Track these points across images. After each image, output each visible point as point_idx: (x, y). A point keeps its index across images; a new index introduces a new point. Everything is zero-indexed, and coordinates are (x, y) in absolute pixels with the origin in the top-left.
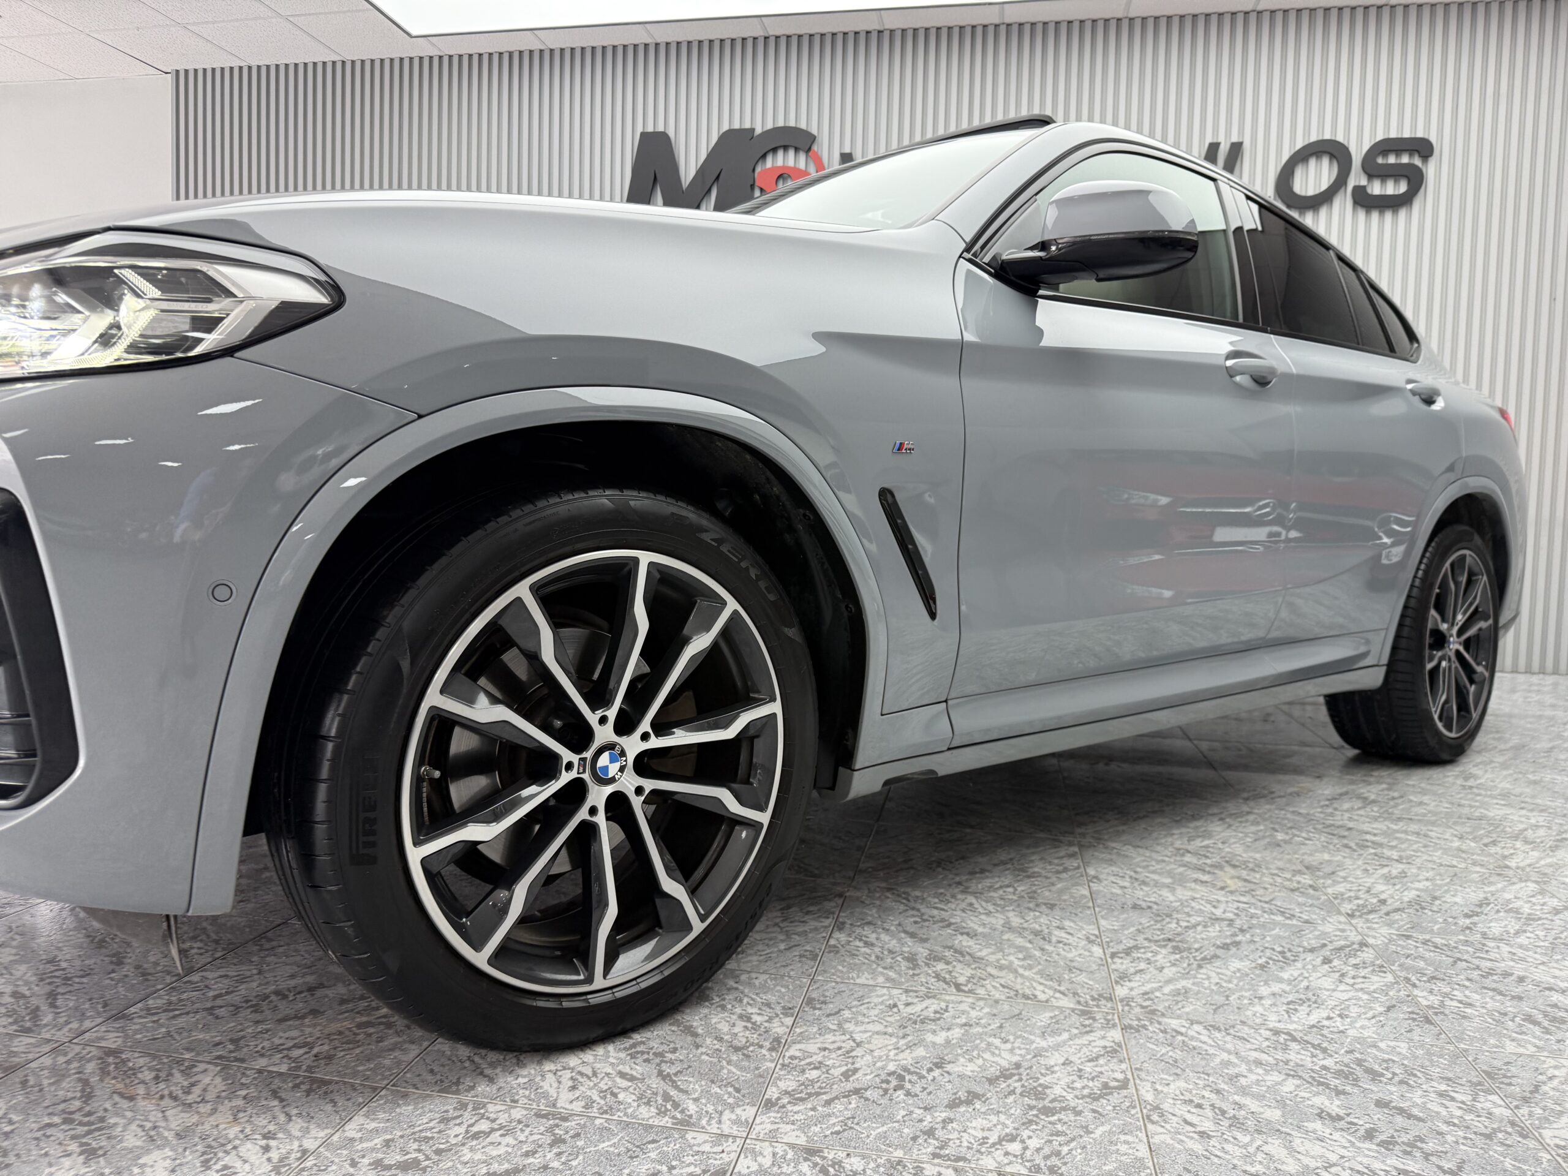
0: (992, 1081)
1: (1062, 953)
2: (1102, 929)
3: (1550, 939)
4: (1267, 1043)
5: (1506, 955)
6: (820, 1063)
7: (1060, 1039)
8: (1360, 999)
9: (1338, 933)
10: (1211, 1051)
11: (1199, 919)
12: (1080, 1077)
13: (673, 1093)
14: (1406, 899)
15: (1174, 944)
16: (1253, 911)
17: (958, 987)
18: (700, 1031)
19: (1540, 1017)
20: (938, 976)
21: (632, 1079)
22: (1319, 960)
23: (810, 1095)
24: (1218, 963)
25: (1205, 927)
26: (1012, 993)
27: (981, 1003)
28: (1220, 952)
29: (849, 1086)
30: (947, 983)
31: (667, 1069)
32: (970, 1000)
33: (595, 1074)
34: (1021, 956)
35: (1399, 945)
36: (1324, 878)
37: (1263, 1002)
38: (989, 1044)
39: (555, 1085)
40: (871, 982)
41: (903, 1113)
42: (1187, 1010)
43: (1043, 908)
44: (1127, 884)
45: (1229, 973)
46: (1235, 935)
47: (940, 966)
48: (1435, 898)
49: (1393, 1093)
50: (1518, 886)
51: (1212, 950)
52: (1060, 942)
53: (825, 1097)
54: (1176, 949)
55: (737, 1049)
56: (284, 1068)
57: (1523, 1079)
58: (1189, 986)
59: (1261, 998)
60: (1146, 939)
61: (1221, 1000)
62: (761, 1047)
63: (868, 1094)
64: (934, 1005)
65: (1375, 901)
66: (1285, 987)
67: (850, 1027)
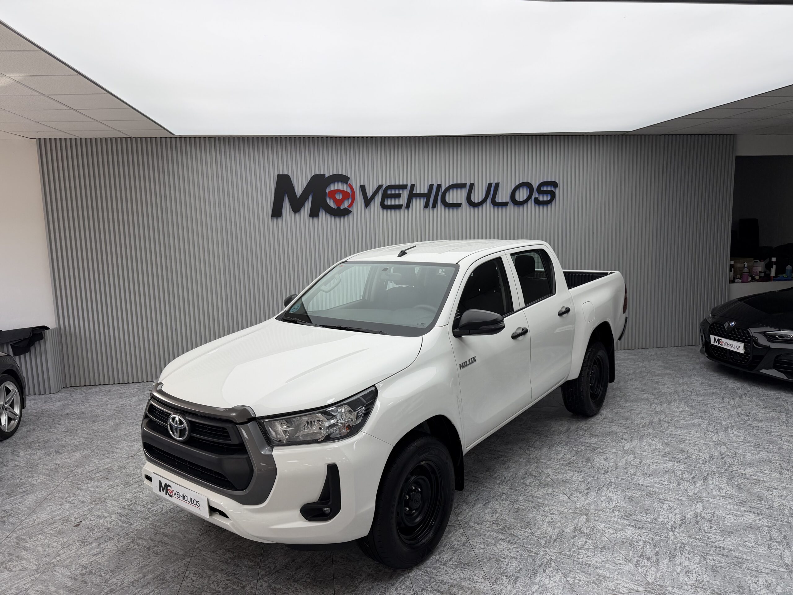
1: (560, 498)
2: (562, 490)
3: (642, 471)
4: (610, 512)
5: (637, 479)
6: (543, 536)
8: (618, 497)
9: (605, 480)
10: (603, 516)
11: (578, 482)
12: (587, 527)
14: (612, 466)
15: (578, 491)
16: (586, 477)
17: (549, 512)
19: (649, 494)
20: (543, 511)
21: (517, 548)
22: (606, 489)
23: (549, 543)
24: (589, 494)
25: (580, 484)
27: (557, 515)
32: (554, 515)
34: (553, 501)
36: (592, 462)
38: (567, 524)
40: (533, 516)
41: (566, 542)
42: (592, 507)
43: (546, 487)
44: (556, 474)
46: (587, 486)
47: (542, 508)
49: (635, 517)
50: (629, 457)
51: (586, 491)
52: (557, 496)
55: (527, 537)
56: (456, 563)
57: (652, 510)
58: (588, 501)
59: (602, 501)
60: (572, 491)
61: (596, 504)
64: (549, 518)
65: (606, 468)
66: (604, 497)
67: (540, 527)
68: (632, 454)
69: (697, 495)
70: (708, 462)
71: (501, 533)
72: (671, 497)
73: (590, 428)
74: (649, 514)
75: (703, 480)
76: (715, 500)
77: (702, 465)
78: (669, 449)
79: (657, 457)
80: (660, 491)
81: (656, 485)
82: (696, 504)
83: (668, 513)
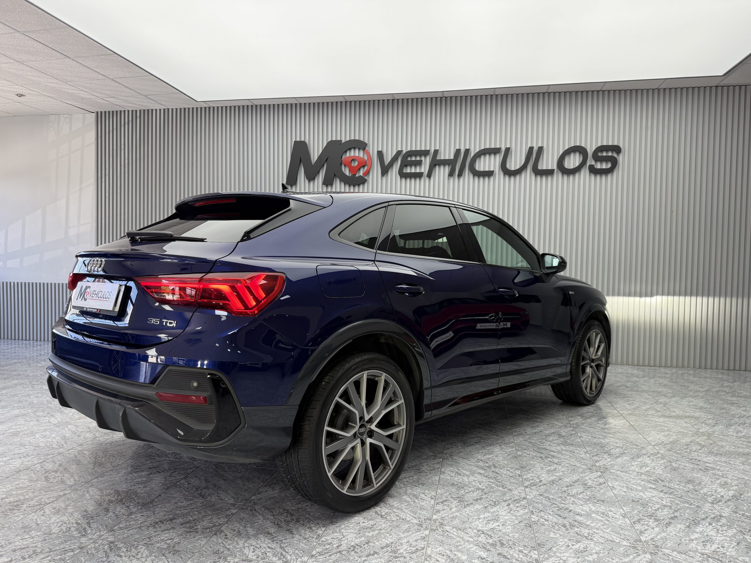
0: (382, 548)
1: (421, 503)
2: (438, 493)
3: (591, 494)
4: (474, 535)
5: (571, 502)
6: (331, 543)
7: (408, 534)
8: (512, 519)
9: (518, 494)
10: (455, 537)
11: (473, 489)
12: (410, 546)
13: (284, 553)
14: (550, 480)
16: (493, 485)
17: (381, 516)
18: (295, 533)
19: (568, 525)
20: (376, 513)
21: (272, 548)
22: (506, 504)
23: (325, 553)
24: (471, 506)
25: (473, 492)
26: (399, 518)
27: (387, 522)
28: (474, 502)
29: (338, 550)
30: (378, 515)
31: (283, 545)
32: (384, 521)
33: (260, 547)
34: (406, 504)
35: (537, 499)
36: (525, 471)
37: (480, 520)
38: (385, 536)
39: (248, 551)
42: (454, 523)
43: (420, 486)
44: (453, 475)
45: (473, 510)
46: (482, 495)
48: (560, 479)
49: (504, 551)
50: (593, 474)
51: (471, 502)
52: (421, 499)
53: (330, 554)
54: (460, 501)
56: (165, 547)
58: (458, 515)
60: (451, 497)
61: (466, 519)
62: (313, 538)
63: (343, 553)
64: (371, 522)
65: (538, 481)
66: (490, 515)
67: (343, 531)
68: (601, 472)
69: (654, 543)
70: (723, 502)
71: (278, 524)
72: (603, 535)
73: (572, 435)
74: (536, 552)
75: (687, 524)
76: (684, 556)
77: (708, 505)
78: (669, 475)
79: (639, 481)
80: (592, 525)
81: (593, 515)
82: (639, 555)
83: (571, 557)
